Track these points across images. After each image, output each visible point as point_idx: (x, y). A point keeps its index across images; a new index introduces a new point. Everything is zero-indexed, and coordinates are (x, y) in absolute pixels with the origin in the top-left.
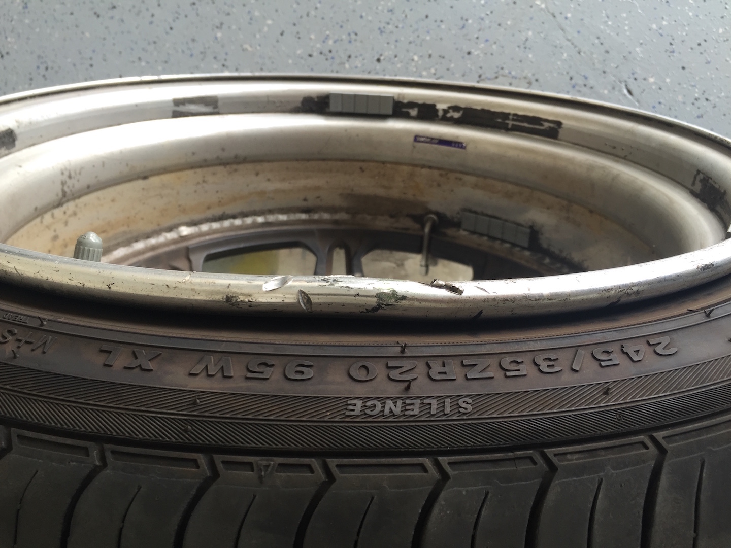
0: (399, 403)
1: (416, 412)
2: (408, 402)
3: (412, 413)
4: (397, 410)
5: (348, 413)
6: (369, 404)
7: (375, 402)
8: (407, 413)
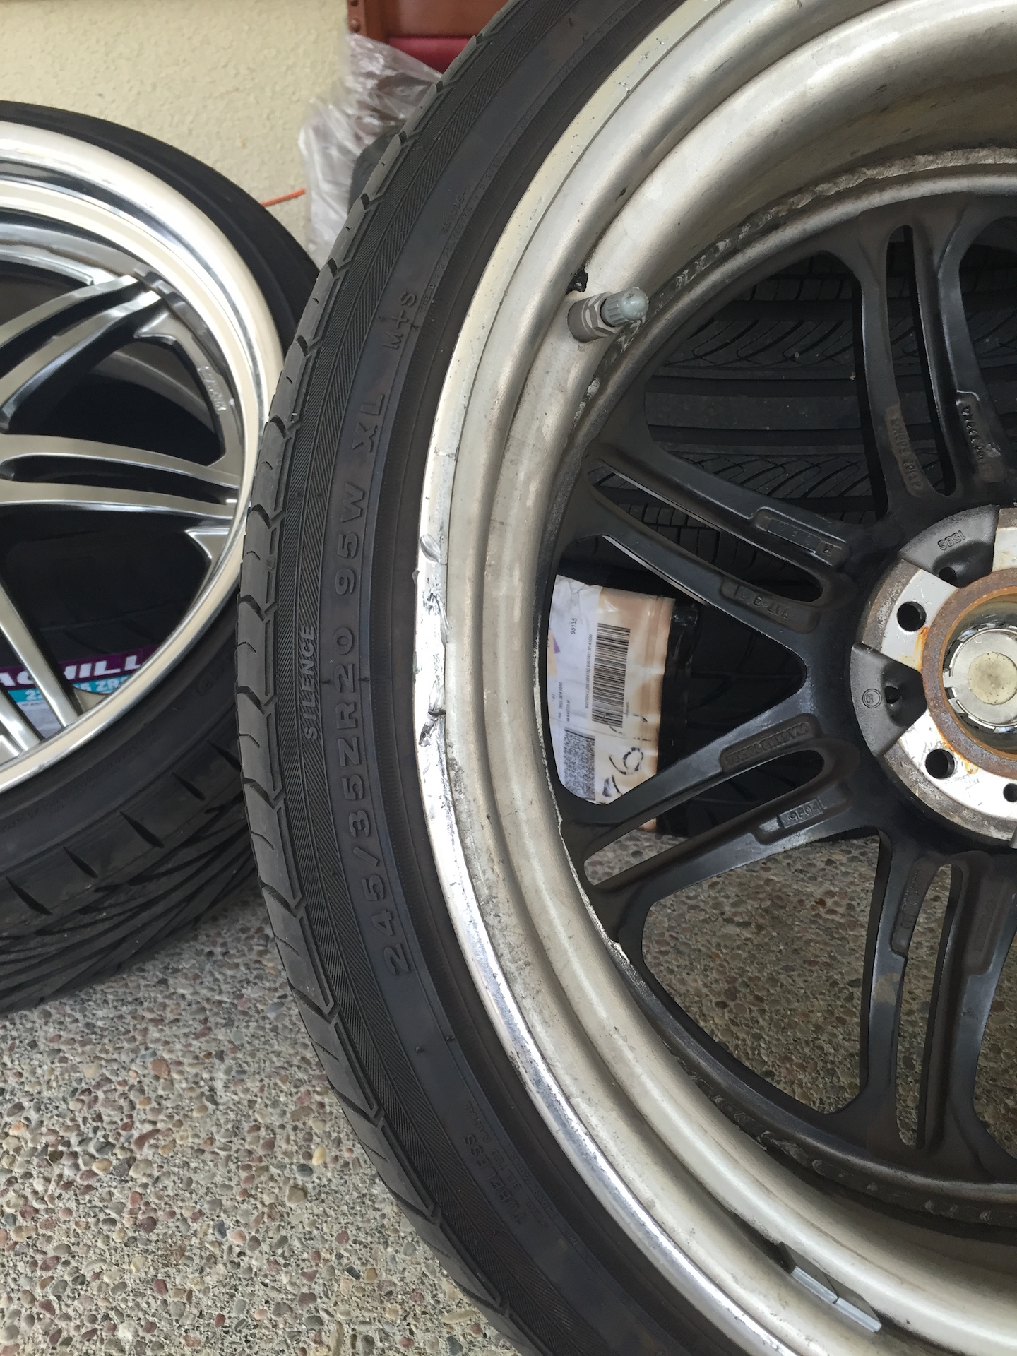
0: (311, 673)
1: (303, 687)
2: (312, 681)
3: (303, 684)
4: (305, 671)
5: (302, 627)
6: (311, 646)
7: (312, 652)
8: (303, 679)
